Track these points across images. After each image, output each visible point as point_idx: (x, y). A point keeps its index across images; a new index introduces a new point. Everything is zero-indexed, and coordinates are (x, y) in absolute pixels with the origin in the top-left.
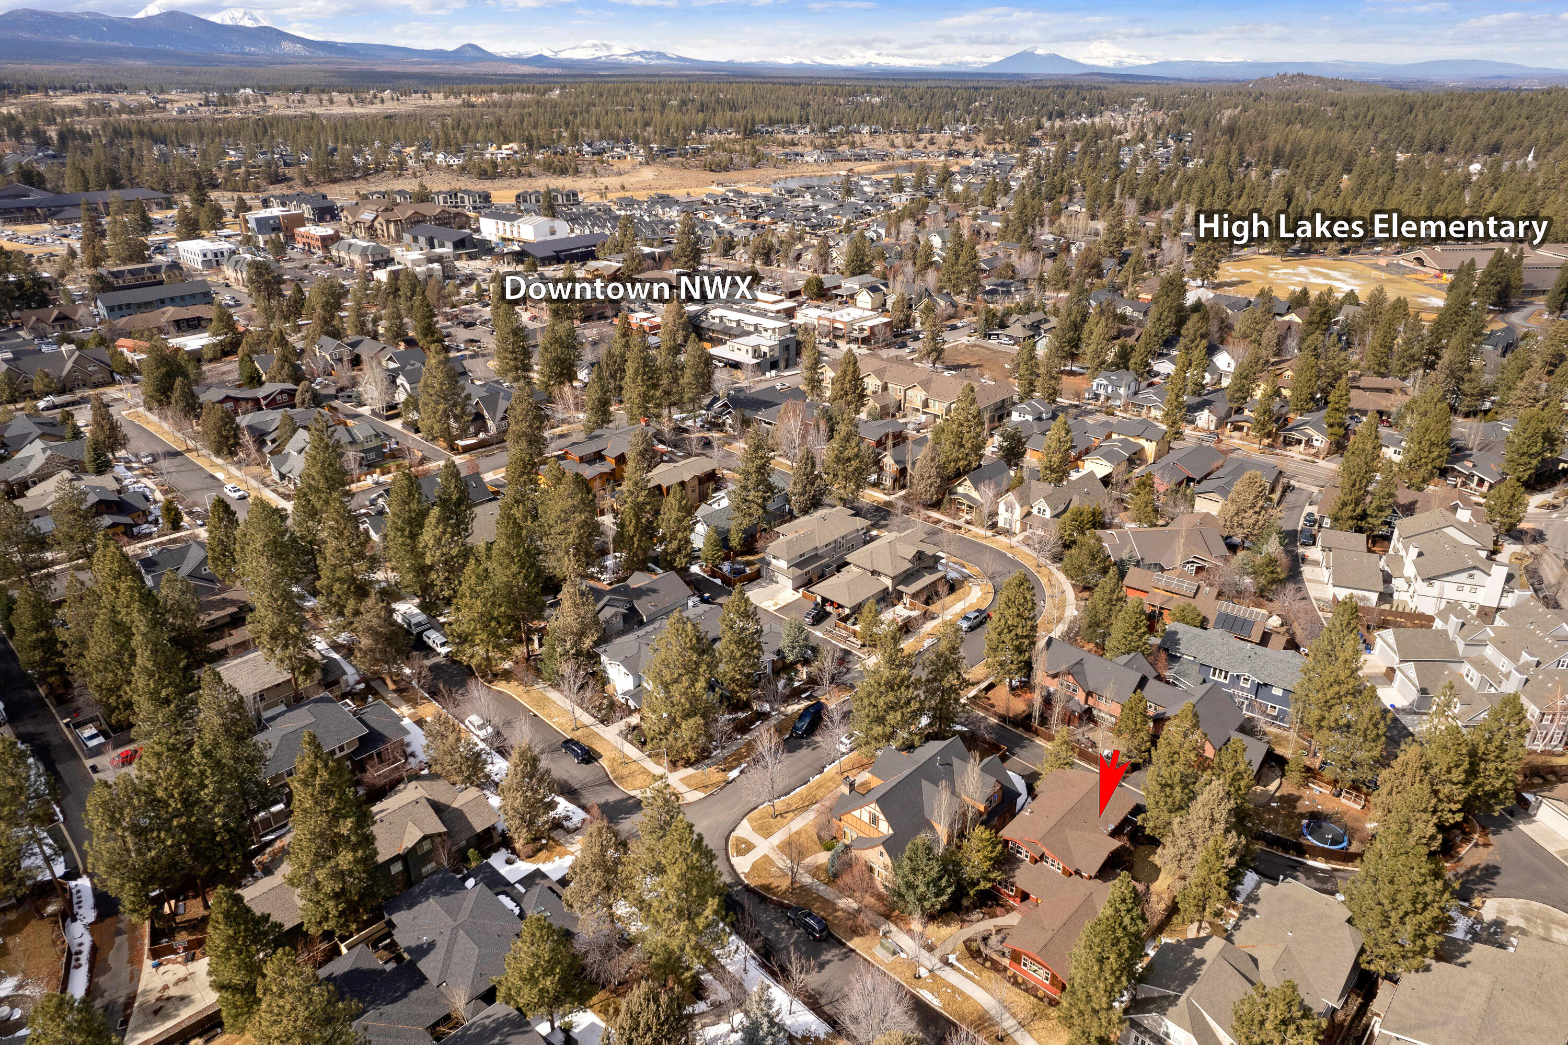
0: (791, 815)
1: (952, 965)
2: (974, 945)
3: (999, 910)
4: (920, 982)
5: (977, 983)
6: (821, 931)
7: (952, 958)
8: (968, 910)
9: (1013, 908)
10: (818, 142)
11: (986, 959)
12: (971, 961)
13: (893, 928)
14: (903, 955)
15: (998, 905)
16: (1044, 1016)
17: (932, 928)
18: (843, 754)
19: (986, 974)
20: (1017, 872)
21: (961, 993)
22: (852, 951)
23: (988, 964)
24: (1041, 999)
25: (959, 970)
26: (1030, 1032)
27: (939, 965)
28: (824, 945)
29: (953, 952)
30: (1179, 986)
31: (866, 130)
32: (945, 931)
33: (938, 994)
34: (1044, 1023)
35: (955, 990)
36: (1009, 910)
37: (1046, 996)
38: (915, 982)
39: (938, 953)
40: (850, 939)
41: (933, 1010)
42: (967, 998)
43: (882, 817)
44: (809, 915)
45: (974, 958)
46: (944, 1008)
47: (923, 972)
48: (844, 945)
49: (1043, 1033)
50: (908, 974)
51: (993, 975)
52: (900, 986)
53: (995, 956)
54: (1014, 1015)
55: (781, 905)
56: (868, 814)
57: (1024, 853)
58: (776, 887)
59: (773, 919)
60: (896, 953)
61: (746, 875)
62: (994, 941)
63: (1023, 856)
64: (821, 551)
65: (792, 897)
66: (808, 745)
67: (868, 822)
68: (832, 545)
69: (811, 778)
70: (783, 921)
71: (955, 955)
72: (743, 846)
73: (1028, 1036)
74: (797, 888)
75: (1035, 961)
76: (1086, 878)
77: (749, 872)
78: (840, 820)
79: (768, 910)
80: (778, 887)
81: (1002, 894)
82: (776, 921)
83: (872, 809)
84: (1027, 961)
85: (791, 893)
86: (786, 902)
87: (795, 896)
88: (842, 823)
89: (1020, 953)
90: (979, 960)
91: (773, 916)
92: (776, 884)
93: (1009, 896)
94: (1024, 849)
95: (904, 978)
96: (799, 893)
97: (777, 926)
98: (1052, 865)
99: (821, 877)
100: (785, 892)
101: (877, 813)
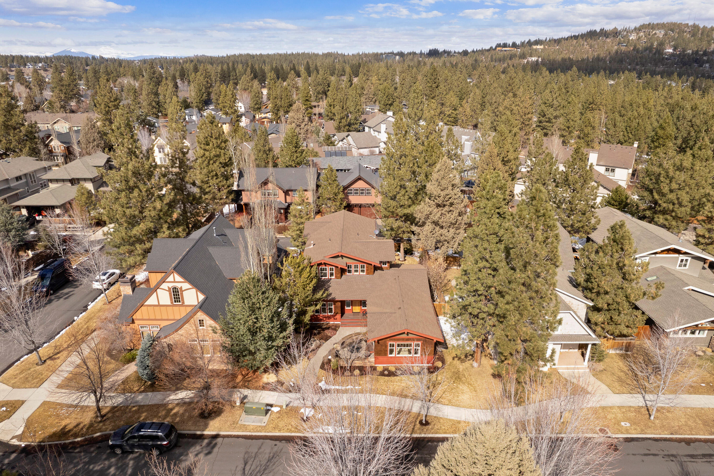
0: (65, 353)
1: (328, 391)
2: (331, 365)
3: (328, 333)
4: (312, 423)
5: (361, 392)
6: (167, 436)
7: (323, 386)
9: (338, 326)
11: (352, 369)
12: (340, 379)
13: (246, 392)
14: (275, 409)
15: (324, 329)
16: (435, 384)
17: (284, 373)
18: (100, 292)
19: (362, 380)
20: (331, 290)
22: (216, 436)
23: (357, 372)
24: (421, 373)
25: (337, 391)
26: (438, 401)
27: (316, 397)
28: (177, 451)
29: (319, 381)
32: (297, 369)
33: (337, 424)
34: (440, 389)
35: (348, 409)
36: (335, 328)
37: (422, 368)
38: (307, 425)
39: (307, 389)
40: (206, 426)
42: (365, 409)
43: (186, 285)
44: (142, 426)
45: (342, 375)
47: (307, 412)
48: (202, 437)
49: (448, 396)
50: (295, 421)
51: (367, 378)
53: (357, 363)
54: (414, 397)
55: (92, 442)
56: (168, 293)
57: (328, 272)
58: (75, 427)
59: (89, 463)
60: (267, 411)
61: (20, 438)
62: (345, 353)
63: (328, 277)
64: (13, 184)
65: (104, 425)
66: (59, 298)
67: (169, 303)
68: (24, 180)
69: (75, 318)
70: (104, 457)
71: (323, 382)
72: (4, 409)
73: (440, 406)
74: (107, 413)
75: (403, 340)
76: (387, 268)
77: (23, 432)
78: (133, 322)
79: (75, 458)
80: (78, 425)
81: (321, 320)
82: (95, 463)
83: (171, 285)
84: (393, 346)
85: (101, 422)
86: (98, 434)
87: (108, 422)
88: (136, 325)
89: (385, 342)
90: (347, 373)
91: (87, 460)
92: (74, 423)
93: (329, 318)
94: (328, 268)
95: (293, 429)
96: (113, 417)
97: (97, 468)
98: (356, 271)
99: (135, 389)
100: (91, 425)
101: (178, 285)
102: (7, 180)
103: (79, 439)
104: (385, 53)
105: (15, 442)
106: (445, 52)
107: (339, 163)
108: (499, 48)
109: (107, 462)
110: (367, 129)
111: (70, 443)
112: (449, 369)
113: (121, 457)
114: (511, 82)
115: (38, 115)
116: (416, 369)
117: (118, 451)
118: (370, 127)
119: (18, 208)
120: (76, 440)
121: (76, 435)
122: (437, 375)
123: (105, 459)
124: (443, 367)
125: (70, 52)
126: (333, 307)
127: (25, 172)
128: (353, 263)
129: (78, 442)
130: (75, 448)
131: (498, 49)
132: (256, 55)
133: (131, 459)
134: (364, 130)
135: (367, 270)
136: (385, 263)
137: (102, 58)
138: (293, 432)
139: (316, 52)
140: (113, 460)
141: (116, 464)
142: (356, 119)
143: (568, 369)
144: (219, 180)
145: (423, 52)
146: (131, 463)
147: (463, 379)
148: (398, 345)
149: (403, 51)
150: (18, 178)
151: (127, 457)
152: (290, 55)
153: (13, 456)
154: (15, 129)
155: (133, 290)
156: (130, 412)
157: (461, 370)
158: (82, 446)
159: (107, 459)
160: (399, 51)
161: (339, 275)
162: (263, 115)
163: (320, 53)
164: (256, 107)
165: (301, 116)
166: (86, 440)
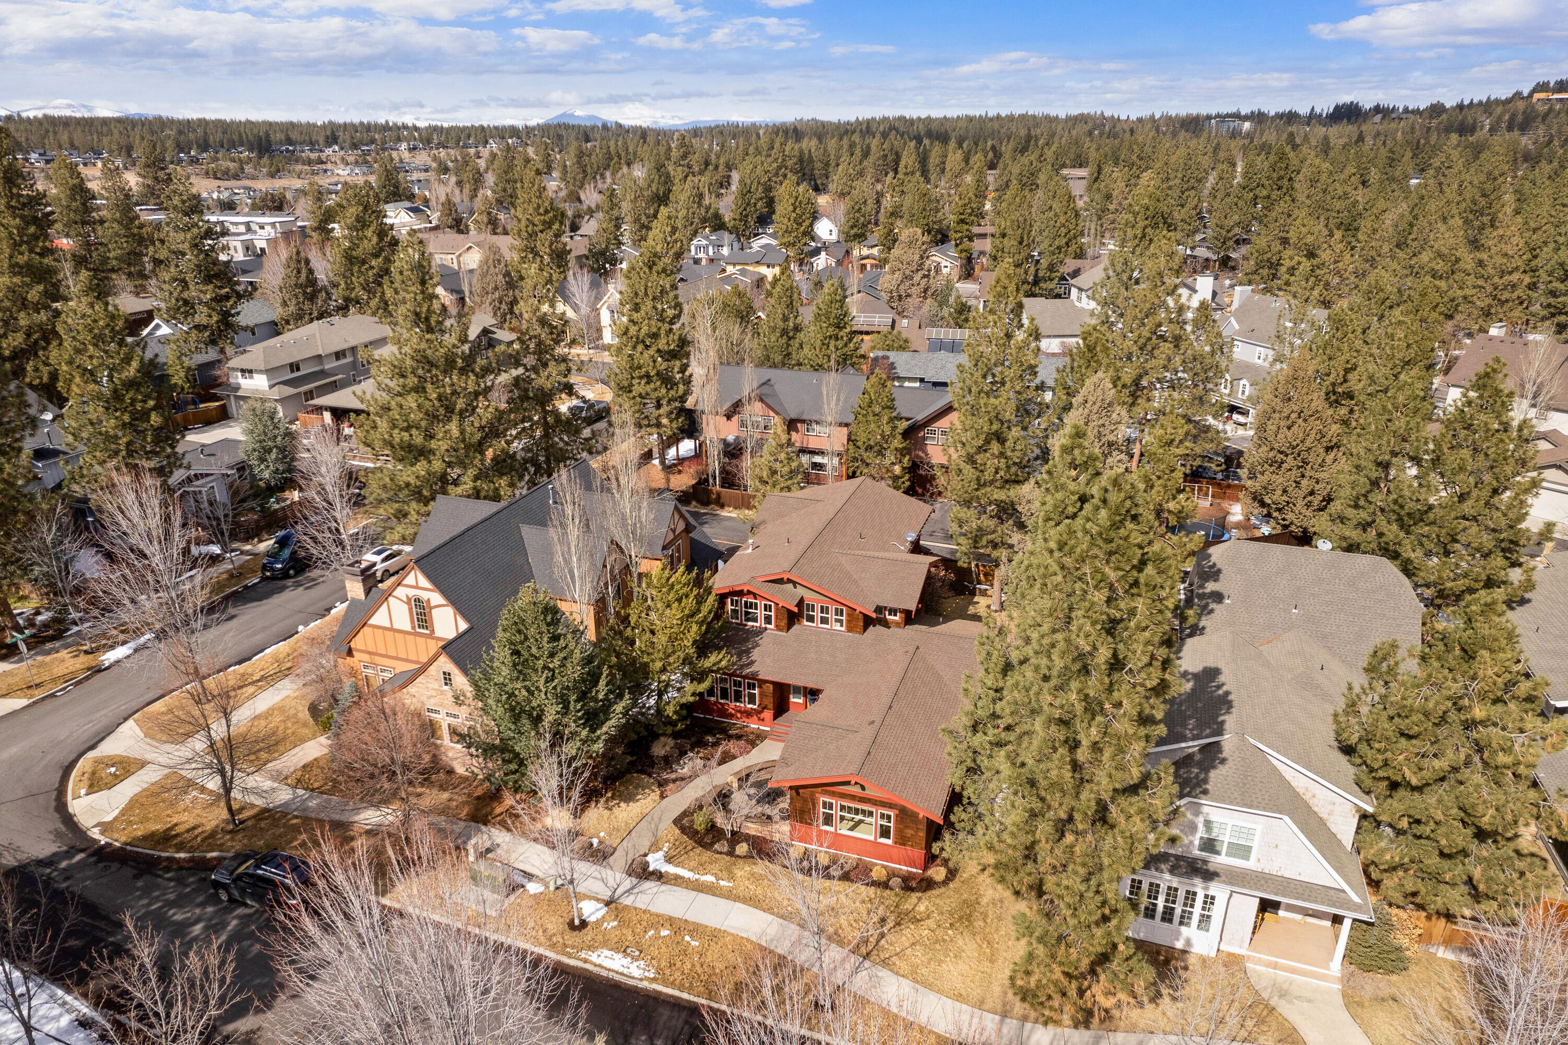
1: (659, 876)
2: (699, 821)
3: (732, 746)
4: (588, 934)
5: (730, 895)
7: (656, 861)
8: (668, 762)
9: (760, 737)
10: (351, 159)
11: (736, 837)
12: (701, 855)
13: (500, 837)
14: (533, 888)
15: (729, 737)
16: (902, 919)
17: (596, 815)
19: (743, 870)
20: (756, 654)
21: (696, 930)
23: (742, 848)
24: (884, 885)
25: (677, 880)
26: (885, 963)
27: (628, 882)
29: (655, 847)
30: (1201, 725)
31: (404, 146)
32: (626, 812)
33: (639, 951)
34: (909, 933)
35: (678, 926)
36: (755, 740)
37: (892, 874)
38: (572, 938)
39: (619, 860)
41: (633, 992)
42: (715, 935)
43: (436, 598)
45: (707, 846)
46: (661, 977)
47: (591, 910)
49: (918, 955)
50: (555, 924)
51: (761, 867)
52: (537, 961)
53: (752, 829)
54: (836, 938)
55: (199, 865)
56: (406, 607)
57: (760, 613)
58: (188, 831)
59: (171, 904)
60: (514, 888)
61: (105, 827)
62: (741, 801)
63: (760, 623)
64: (329, 365)
65: (232, 839)
66: (298, 585)
67: (408, 627)
68: (349, 359)
69: (301, 628)
70: (200, 899)
71: (660, 854)
72: (113, 770)
73: (884, 973)
74: (249, 819)
75: (853, 797)
76: (897, 624)
77: (115, 819)
78: (350, 653)
79: (158, 887)
80: (194, 828)
81: (731, 716)
82: (180, 906)
83: (412, 592)
84: (831, 808)
85: (231, 832)
86: (214, 854)
87: (240, 836)
88: (355, 659)
89: (813, 794)
90: (720, 846)
91: (172, 897)
92: (192, 822)
93: (748, 714)
94: (761, 603)
95: (542, 939)
96: (254, 826)
97: (179, 917)
98: (824, 621)
99: (316, 785)
100: (213, 834)
101: (424, 595)
102: (319, 357)
103: (182, 855)
104: (1218, 116)
105: (95, 834)
106: (1377, 109)
107: (943, 367)
108: (1542, 95)
109: (198, 911)
110: (1074, 291)
111: (168, 858)
112: (956, 891)
113: (225, 908)
114: (1488, 187)
115: (441, 236)
116: (878, 873)
117: (224, 897)
118: (1080, 290)
119: (319, 409)
120: (177, 855)
121: (180, 847)
122: (920, 899)
123: (199, 905)
124: (945, 882)
125: (572, 115)
126: (756, 691)
127: (352, 343)
128: (818, 601)
129: (178, 861)
130: (167, 869)
131: (1537, 96)
132: (919, 119)
133: (238, 917)
134: (1067, 295)
135: (848, 621)
136: (893, 611)
137: (620, 126)
138: (540, 945)
139: (1053, 113)
140: (210, 909)
141: (210, 919)
142: (1051, 268)
143: (1275, 966)
144: (652, 386)
145: (1318, 110)
146: (234, 922)
147: (979, 924)
148: (843, 808)
149: (1265, 110)
150: (339, 355)
151: (234, 909)
152: (991, 120)
153: (80, 857)
154: (364, 262)
155: (368, 592)
156: (285, 825)
157: (984, 901)
158: (181, 868)
159: (203, 905)
160: (1256, 109)
161: (784, 623)
162: (865, 252)
163: (1062, 115)
164: (853, 232)
165: (917, 257)
166: (191, 860)
